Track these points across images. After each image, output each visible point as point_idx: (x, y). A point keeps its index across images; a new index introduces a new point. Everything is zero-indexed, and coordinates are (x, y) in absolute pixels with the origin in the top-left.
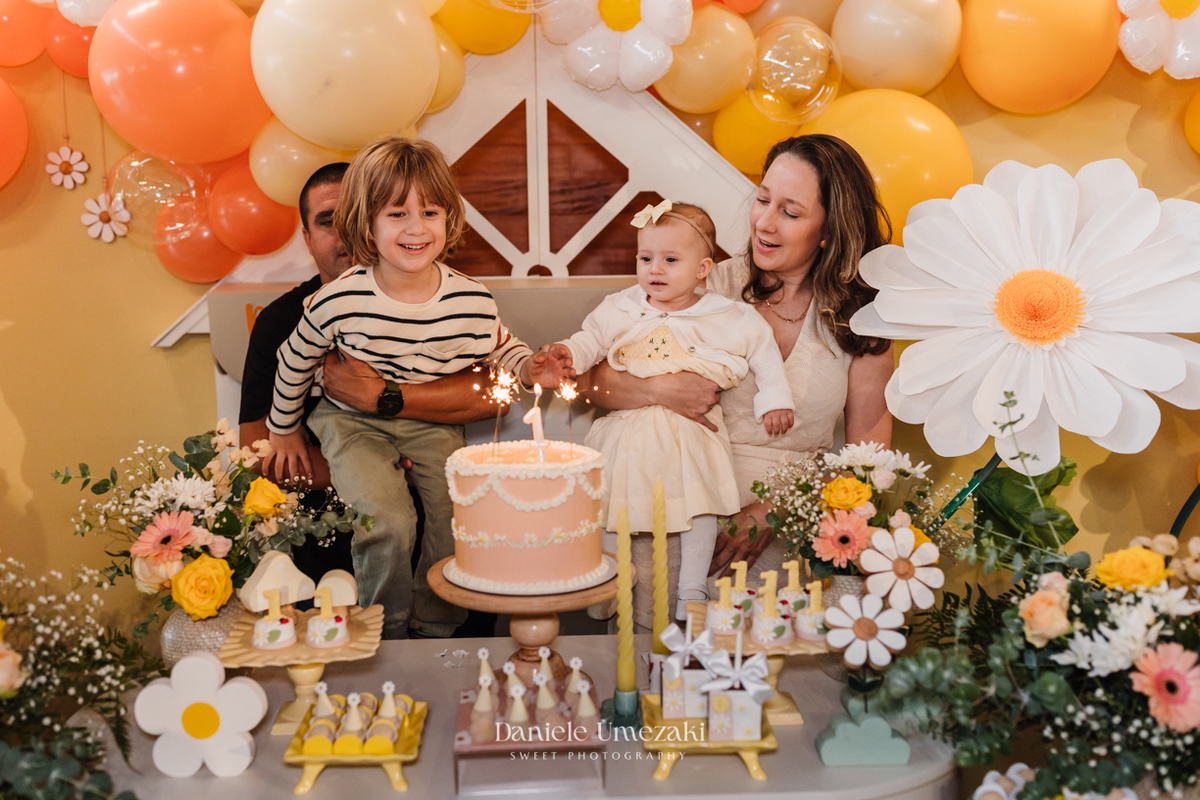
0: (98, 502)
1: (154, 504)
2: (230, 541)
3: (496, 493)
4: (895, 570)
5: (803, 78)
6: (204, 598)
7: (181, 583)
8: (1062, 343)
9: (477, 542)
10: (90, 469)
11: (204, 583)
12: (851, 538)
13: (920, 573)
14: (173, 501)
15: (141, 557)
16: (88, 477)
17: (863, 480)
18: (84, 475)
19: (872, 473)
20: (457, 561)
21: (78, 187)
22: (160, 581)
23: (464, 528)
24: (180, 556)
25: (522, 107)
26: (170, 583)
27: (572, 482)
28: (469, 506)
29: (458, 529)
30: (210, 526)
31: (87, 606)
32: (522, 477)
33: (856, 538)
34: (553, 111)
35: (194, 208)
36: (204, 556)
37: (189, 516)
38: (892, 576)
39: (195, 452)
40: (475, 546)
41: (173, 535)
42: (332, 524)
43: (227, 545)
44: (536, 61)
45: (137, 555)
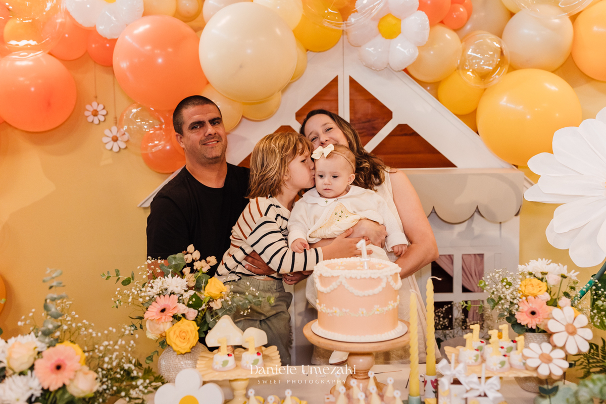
0: (125, 290)
1: (156, 290)
2: (196, 311)
3: (344, 286)
4: (567, 330)
5: (488, 63)
6: (184, 342)
7: (171, 334)
9: (332, 313)
10: (120, 272)
11: (184, 334)
12: (537, 312)
13: (580, 331)
14: (166, 289)
15: (150, 320)
16: (119, 276)
17: (542, 280)
18: (117, 275)
19: (546, 276)
20: (319, 322)
21: (101, 123)
22: (160, 333)
23: (325, 305)
24: (172, 319)
25: (335, 80)
26: (166, 334)
27: (385, 280)
28: (328, 293)
29: (321, 306)
30: (186, 303)
31: (127, 347)
32: (358, 278)
33: (540, 312)
34: (353, 82)
35: (164, 133)
36: (183, 319)
37: (176, 297)
38: (565, 334)
39: (173, 264)
40: (331, 315)
41: (167, 308)
42: (251, 301)
43: (195, 313)
44: (343, 55)
45: (148, 319)
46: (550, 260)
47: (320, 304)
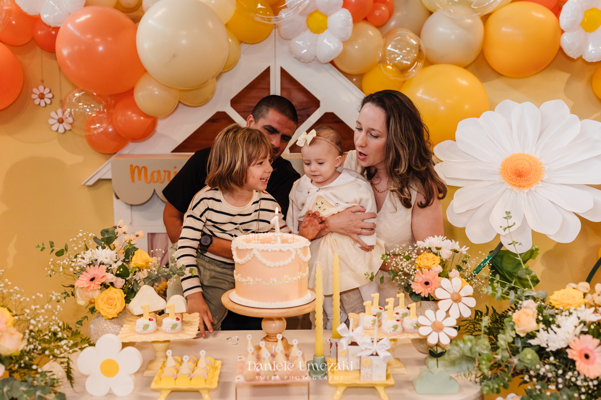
0: (59, 260)
1: (87, 261)
2: (124, 280)
3: (257, 258)
4: (452, 298)
5: (406, 58)
6: (111, 308)
7: (100, 301)
8: (533, 189)
9: (247, 282)
10: (54, 244)
12: (430, 283)
13: (464, 300)
14: (96, 260)
15: (80, 288)
16: (54, 248)
17: (436, 254)
18: (52, 247)
19: (440, 251)
20: (236, 291)
21: (47, 106)
22: (89, 299)
23: (240, 275)
24: (100, 287)
25: (268, 71)
26: (94, 300)
27: (294, 253)
28: (244, 264)
30: (114, 273)
31: (54, 311)
32: (270, 250)
33: (433, 282)
34: (283, 72)
35: (105, 117)
36: (111, 287)
37: (104, 267)
38: (450, 301)
39: (106, 237)
40: (246, 284)
41: (96, 277)
42: (175, 273)
43: (122, 282)
44: (275, 47)
45: (78, 287)
46: (446, 237)
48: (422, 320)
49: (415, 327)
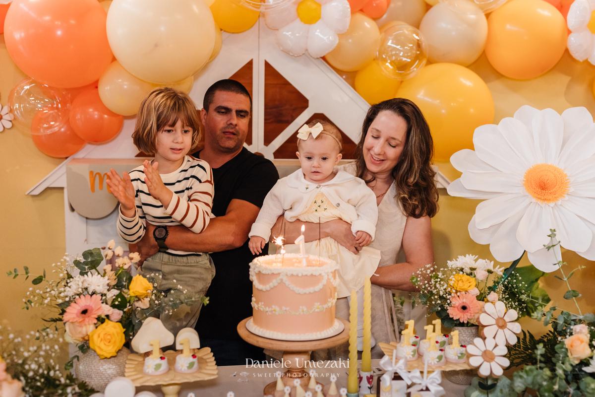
0: (38, 289)
1: (76, 290)
2: (121, 312)
3: (285, 284)
4: (497, 324)
5: (407, 55)
6: (108, 346)
7: (95, 337)
8: (559, 202)
9: (272, 311)
10: (30, 270)
11: (109, 337)
12: (468, 307)
13: (509, 325)
14: (87, 289)
15: (71, 322)
16: (29, 274)
17: (471, 275)
18: (26, 273)
19: (475, 271)
20: (254, 320)
22: (82, 336)
23: (263, 303)
24: (96, 321)
25: (250, 64)
26: (89, 337)
27: (326, 277)
28: (267, 291)
29: (258, 304)
30: (110, 302)
31: (50, 352)
32: (300, 275)
33: (471, 307)
35: (59, 114)
36: (107, 321)
37: (98, 297)
38: (496, 327)
39: (89, 260)
40: (270, 313)
41: (89, 309)
42: (183, 302)
43: (119, 314)
44: (259, 38)
45: (68, 321)
46: (477, 256)
47: (257, 302)
48: (470, 349)
49: (459, 357)
